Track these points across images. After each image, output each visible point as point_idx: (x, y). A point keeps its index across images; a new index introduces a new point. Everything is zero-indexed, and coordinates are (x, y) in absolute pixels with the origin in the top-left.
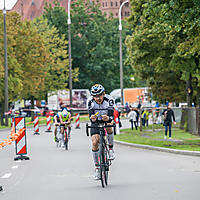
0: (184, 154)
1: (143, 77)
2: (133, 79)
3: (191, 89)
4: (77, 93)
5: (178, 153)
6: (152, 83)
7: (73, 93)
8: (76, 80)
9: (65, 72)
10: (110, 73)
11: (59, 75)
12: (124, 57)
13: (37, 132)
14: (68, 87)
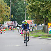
0: (43, 39)
1: (32, 17)
2: (29, 17)
3: (45, 20)
4: (13, 22)
5: (42, 39)
6: (34, 19)
7: (12, 22)
8: (12, 18)
9: (9, 16)
10: (22, 16)
11: (7, 17)
12: (26, 11)
13: (1, 33)
14: (10, 20)
